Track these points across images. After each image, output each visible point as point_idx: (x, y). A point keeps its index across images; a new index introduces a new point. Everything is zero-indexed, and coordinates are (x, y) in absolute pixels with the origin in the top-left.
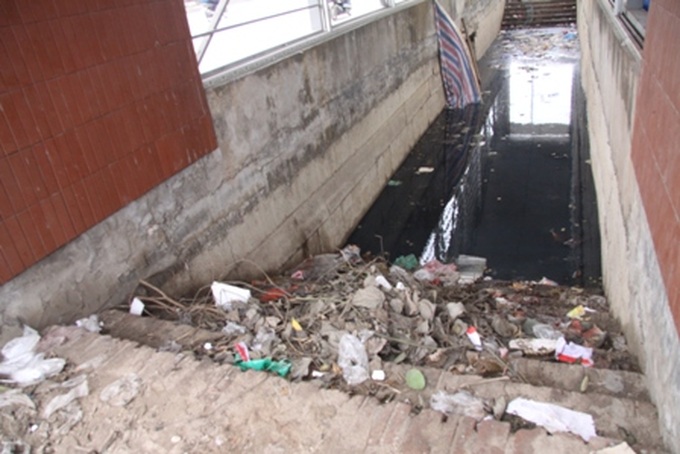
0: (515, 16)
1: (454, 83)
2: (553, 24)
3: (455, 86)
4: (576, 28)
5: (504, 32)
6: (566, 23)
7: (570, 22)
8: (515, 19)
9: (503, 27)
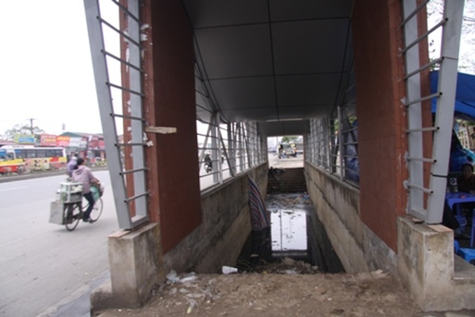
0: (274, 187)
1: (255, 217)
2: (295, 192)
3: (256, 219)
4: (308, 194)
5: (269, 195)
6: (302, 192)
7: (303, 191)
8: (274, 189)
9: (268, 193)
